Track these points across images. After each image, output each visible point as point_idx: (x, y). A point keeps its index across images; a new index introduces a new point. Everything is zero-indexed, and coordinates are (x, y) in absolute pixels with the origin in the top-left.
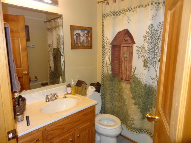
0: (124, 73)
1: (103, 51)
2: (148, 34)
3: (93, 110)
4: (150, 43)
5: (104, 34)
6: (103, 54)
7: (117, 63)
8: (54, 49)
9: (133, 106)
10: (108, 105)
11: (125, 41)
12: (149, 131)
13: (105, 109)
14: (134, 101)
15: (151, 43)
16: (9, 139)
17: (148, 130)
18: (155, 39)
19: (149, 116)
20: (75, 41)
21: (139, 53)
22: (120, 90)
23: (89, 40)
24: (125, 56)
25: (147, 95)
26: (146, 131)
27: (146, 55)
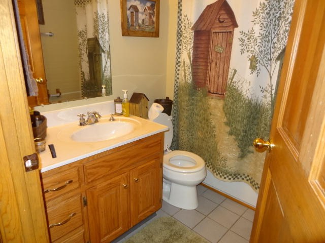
0: (214, 81)
1: (179, 42)
2: (263, 7)
3: (161, 141)
4: (265, 25)
5: (181, 10)
6: (179, 47)
7: (203, 64)
8: (89, 40)
9: (227, 137)
10: (184, 137)
11: (220, 22)
12: (250, 177)
13: (178, 143)
14: (228, 129)
15: (267, 26)
16: (27, 169)
17: (248, 176)
18: (275, 17)
19: (259, 144)
20: (130, 20)
21: (244, 44)
22: (205, 110)
23: (153, 21)
24: (218, 50)
25: (251, 119)
26: (246, 177)
27: (256, 47)
